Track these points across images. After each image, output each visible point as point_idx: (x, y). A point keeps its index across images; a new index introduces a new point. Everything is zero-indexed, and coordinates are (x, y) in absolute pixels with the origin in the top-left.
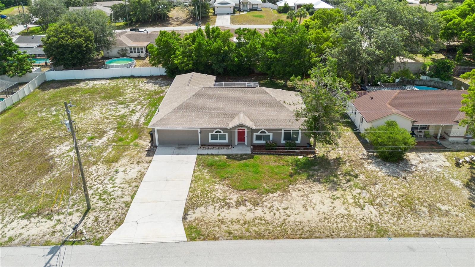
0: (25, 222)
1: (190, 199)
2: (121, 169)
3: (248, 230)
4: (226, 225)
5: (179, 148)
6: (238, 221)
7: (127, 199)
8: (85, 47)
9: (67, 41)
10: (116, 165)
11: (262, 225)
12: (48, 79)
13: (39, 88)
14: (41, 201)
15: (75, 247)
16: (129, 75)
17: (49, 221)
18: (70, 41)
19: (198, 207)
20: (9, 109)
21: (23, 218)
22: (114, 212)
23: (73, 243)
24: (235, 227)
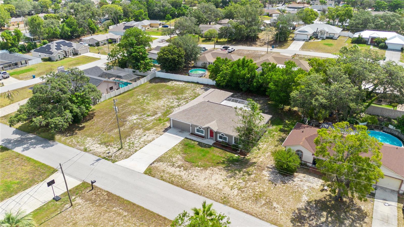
0: (99, 145)
1: (161, 157)
2: (147, 135)
3: (170, 179)
4: (164, 173)
5: (180, 132)
6: (170, 174)
7: (138, 149)
8: (177, 61)
9: (168, 56)
10: (147, 132)
11: (178, 179)
12: (157, 76)
13: (149, 81)
14: (109, 139)
15: (106, 161)
16: (196, 81)
17: (106, 148)
18: (169, 56)
19: (161, 162)
20: (130, 90)
21: (99, 144)
22: (129, 152)
23: (107, 159)
24: (166, 175)
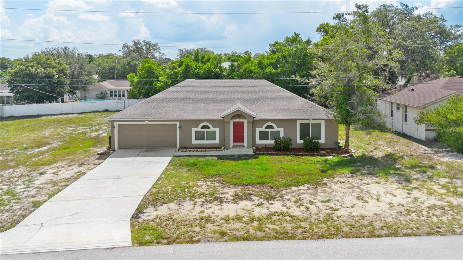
1: (152, 194)
2: (51, 171)
4: (216, 224)
5: (147, 151)
7: (42, 198)
8: (56, 79)
9: (36, 70)
10: (45, 168)
11: (287, 222)
12: (6, 115)
18: (39, 71)
19: (163, 203)
24: (233, 226)
